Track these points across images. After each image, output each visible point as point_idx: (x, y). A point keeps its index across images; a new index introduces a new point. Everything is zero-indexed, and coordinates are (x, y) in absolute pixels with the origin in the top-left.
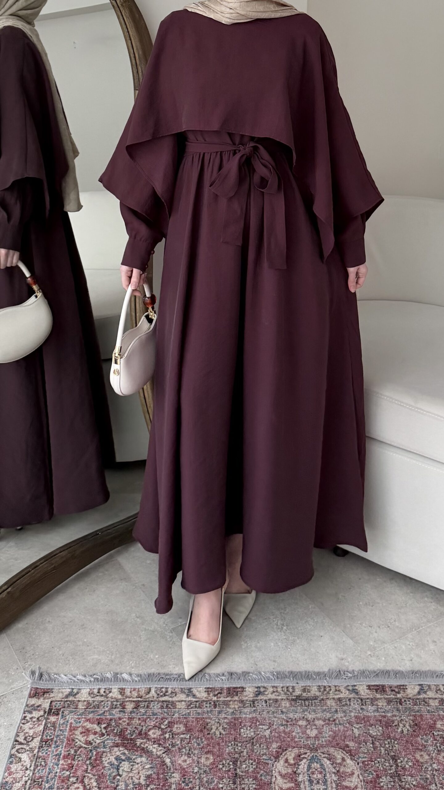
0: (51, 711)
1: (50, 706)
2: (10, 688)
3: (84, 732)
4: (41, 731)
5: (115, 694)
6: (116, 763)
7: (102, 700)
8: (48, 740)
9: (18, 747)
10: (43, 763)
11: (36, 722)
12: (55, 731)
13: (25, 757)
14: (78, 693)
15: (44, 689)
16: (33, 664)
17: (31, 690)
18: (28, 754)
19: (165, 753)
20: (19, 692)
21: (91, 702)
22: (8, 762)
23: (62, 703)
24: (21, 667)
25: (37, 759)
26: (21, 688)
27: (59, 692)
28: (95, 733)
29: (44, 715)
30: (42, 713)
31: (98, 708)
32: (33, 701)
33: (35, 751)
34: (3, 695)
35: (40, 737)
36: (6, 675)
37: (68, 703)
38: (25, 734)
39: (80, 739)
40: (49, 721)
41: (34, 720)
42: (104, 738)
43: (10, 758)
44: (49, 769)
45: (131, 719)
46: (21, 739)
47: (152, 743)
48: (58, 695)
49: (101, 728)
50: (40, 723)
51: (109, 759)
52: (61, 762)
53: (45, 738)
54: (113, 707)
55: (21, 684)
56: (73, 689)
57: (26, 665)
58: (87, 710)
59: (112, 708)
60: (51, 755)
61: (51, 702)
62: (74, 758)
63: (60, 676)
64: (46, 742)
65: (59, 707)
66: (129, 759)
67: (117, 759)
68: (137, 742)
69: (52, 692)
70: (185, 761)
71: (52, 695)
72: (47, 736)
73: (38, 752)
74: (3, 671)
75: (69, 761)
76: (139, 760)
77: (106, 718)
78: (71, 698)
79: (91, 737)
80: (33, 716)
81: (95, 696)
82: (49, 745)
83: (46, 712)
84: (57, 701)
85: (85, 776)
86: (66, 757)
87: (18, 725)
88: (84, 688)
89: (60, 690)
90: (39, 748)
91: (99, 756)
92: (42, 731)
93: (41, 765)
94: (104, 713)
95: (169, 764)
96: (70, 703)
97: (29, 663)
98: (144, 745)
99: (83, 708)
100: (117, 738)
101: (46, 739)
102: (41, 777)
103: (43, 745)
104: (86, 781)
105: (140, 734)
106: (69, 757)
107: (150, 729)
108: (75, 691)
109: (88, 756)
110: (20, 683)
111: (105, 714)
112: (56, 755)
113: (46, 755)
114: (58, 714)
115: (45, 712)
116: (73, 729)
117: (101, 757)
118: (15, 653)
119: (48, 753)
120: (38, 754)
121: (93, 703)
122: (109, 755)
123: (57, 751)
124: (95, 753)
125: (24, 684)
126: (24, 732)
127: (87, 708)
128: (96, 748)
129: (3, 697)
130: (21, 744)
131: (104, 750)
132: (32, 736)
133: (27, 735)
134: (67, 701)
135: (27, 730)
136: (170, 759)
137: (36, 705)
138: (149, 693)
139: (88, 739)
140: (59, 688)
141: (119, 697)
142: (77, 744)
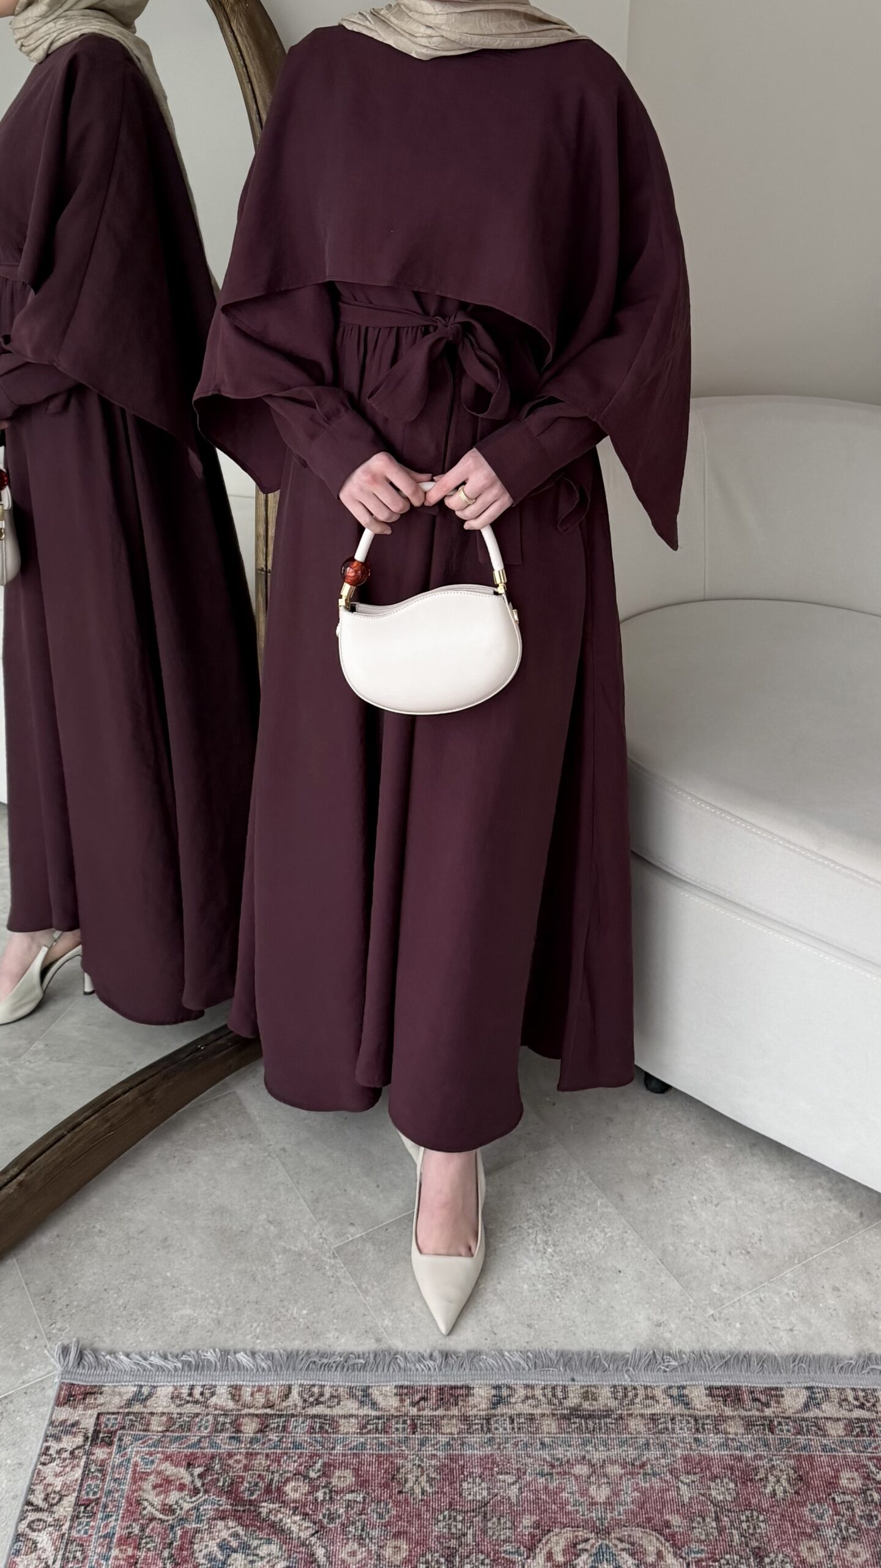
0: (98, 1437)
1: (97, 1424)
2: (21, 1381)
3: (161, 1486)
4: (76, 1480)
5: (222, 1399)
6: (220, 1557)
7: (196, 1411)
8: (90, 1501)
9: (31, 1516)
10: (78, 1554)
11: (68, 1461)
12: (103, 1480)
13: (44, 1540)
14: (150, 1395)
15: (85, 1387)
16: (66, 1328)
17: (61, 1389)
18: (51, 1534)
19: (316, 1535)
20: (38, 1390)
21: (175, 1416)
22: (10, 1550)
23: (120, 1417)
24: (43, 1332)
25: (67, 1544)
26: (42, 1381)
27: (113, 1393)
28: (182, 1487)
29: (84, 1445)
30: (79, 1440)
31: (189, 1430)
32: (65, 1414)
33: (63, 1527)
34: (6, 1397)
35: (75, 1495)
36: (14, 1352)
37: (132, 1417)
38: (45, 1489)
39: (153, 1501)
40: (93, 1457)
41: (65, 1455)
42: (198, 1499)
43: (16, 1542)
45: (250, 1455)
46: (38, 1499)
47: (291, 1512)
48: (112, 1401)
49: (192, 1475)
50: (76, 1462)
51: (207, 1546)
52: (115, 1552)
53: (85, 1497)
54: (218, 1429)
55: (42, 1373)
56: (141, 1386)
57: (53, 1329)
58: (167, 1434)
59: (216, 1431)
60: (94, 1537)
61: (99, 1414)
62: (140, 1544)
63: (116, 1358)
64: (86, 1506)
65: (112, 1427)
66: (245, 1547)
67: (223, 1546)
68: (261, 1510)
69: (101, 1393)
70: (353, 1554)
71: (101, 1400)
72: (88, 1494)
73: (71, 1528)
74: (9, 1343)
75: (129, 1549)
76: (263, 1551)
77: (203, 1454)
78: (137, 1408)
79: (174, 1496)
80: (62, 1446)
81: (183, 1402)
82: (92, 1512)
83: (88, 1438)
84: (109, 1413)
86: (124, 1541)
87: (32, 1467)
88: (162, 1384)
89: (116, 1389)
90: (72, 1520)
91: (189, 1539)
92: (79, 1482)
93: (74, 1558)
94: (200, 1441)
95: (322, 1560)
96: (134, 1419)
97: (58, 1325)
98: (276, 1516)
99: (160, 1429)
100: (224, 1499)
101: (87, 1500)
103: (79, 1512)
105: (268, 1490)
106: (130, 1540)
107: (288, 1480)
108: (145, 1391)
109: (165, 1539)
110: (39, 1370)
111: (201, 1445)
112: (105, 1537)
113: (85, 1536)
114: (110, 1444)
115: (86, 1438)
116: (139, 1477)
117: (192, 1543)
118: (33, 1302)
119: (90, 1532)
120: (69, 1533)
121: (180, 1418)
122: (206, 1537)
123: (106, 1526)
124: (179, 1533)
125: (48, 1373)
126: (45, 1482)
127: (167, 1431)
128: (182, 1520)
129: (6, 1401)
130: (38, 1509)
131: (199, 1525)
132: (59, 1492)
133: (50, 1489)
134: (128, 1414)
135: (50, 1479)
136: (325, 1547)
137: (69, 1423)
138: (287, 1396)
139: (166, 1502)
140: (114, 1384)
141: (231, 1405)
142: (145, 1512)
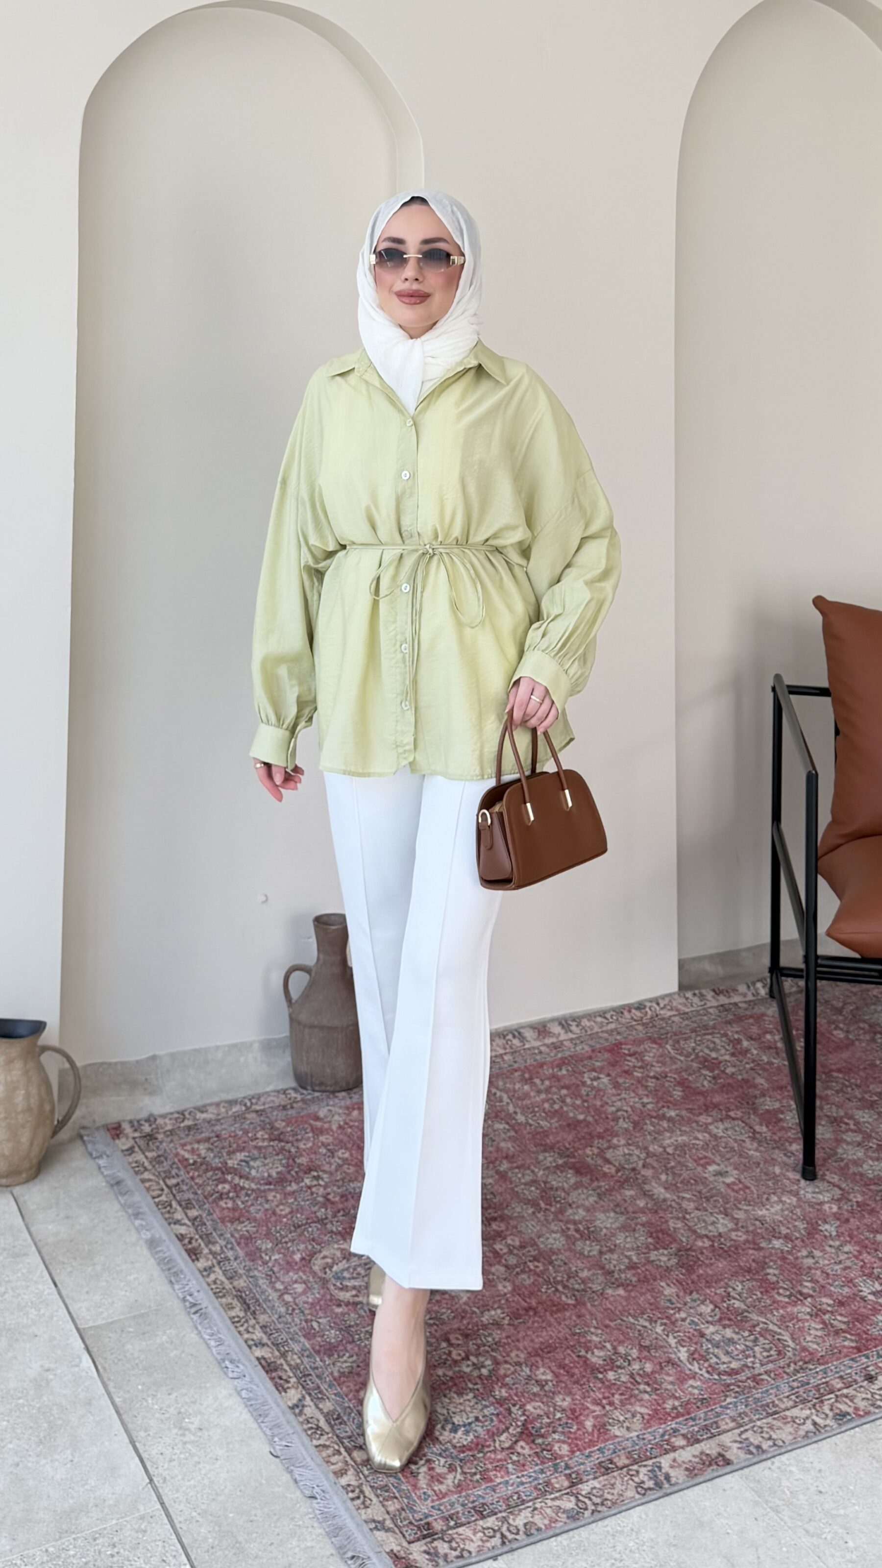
0: (427, 1534)
1: (418, 1540)
3: (438, 1480)
5: (349, 1478)
8: (476, 1511)
9: (510, 1536)
10: (515, 1498)
12: (458, 1513)
13: (519, 1521)
14: (374, 1521)
18: (514, 1520)
21: (381, 1498)
23: (404, 1530)
25: (513, 1507)
27: (387, 1543)
28: (431, 1469)
29: (440, 1538)
30: (436, 1544)
31: (385, 1486)
35: (478, 1522)
38: (487, 1540)
39: (450, 1480)
40: (445, 1528)
41: (454, 1545)
42: (432, 1457)
43: (533, 1534)
44: (518, 1486)
46: (498, 1539)
48: (393, 1541)
49: (418, 1469)
50: (455, 1536)
51: (462, 1438)
52: (498, 1480)
56: (371, 1529)
58: (398, 1496)
60: (497, 1497)
61: (409, 1543)
62: (484, 1471)
64: (481, 1512)
65: (414, 1530)
69: (392, 1551)
71: (396, 1549)
72: (473, 1516)
73: (500, 1512)
75: (492, 1474)
78: (388, 1524)
79: (442, 1470)
80: (450, 1550)
81: (367, 1499)
82: (483, 1507)
83: (432, 1539)
84: (404, 1538)
85: (503, 1449)
86: (489, 1480)
90: (496, 1514)
91: (463, 1449)
92: (467, 1526)
93: (518, 1498)
96: (398, 1521)
99: (397, 1502)
101: (478, 1514)
102: (536, 1488)
103: (490, 1512)
104: (507, 1445)
106: (486, 1476)
108: (373, 1525)
109: (472, 1460)
112: (492, 1492)
113: (501, 1501)
114: (428, 1524)
116: (441, 1496)
117: (464, 1446)
119: (498, 1500)
120: (508, 1509)
121: (381, 1495)
123: (486, 1494)
124: (462, 1455)
126: (482, 1544)
128: (453, 1458)
130: (503, 1536)
131: (450, 1448)
132: (482, 1532)
133: (485, 1538)
134: (396, 1526)
135: (478, 1542)
137: (427, 1557)
139: (446, 1472)
141: (351, 1472)
142: (463, 1479)
